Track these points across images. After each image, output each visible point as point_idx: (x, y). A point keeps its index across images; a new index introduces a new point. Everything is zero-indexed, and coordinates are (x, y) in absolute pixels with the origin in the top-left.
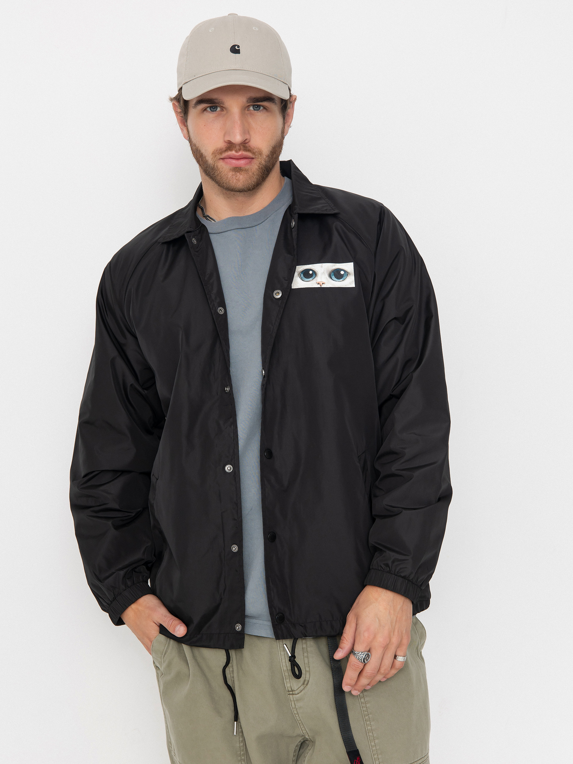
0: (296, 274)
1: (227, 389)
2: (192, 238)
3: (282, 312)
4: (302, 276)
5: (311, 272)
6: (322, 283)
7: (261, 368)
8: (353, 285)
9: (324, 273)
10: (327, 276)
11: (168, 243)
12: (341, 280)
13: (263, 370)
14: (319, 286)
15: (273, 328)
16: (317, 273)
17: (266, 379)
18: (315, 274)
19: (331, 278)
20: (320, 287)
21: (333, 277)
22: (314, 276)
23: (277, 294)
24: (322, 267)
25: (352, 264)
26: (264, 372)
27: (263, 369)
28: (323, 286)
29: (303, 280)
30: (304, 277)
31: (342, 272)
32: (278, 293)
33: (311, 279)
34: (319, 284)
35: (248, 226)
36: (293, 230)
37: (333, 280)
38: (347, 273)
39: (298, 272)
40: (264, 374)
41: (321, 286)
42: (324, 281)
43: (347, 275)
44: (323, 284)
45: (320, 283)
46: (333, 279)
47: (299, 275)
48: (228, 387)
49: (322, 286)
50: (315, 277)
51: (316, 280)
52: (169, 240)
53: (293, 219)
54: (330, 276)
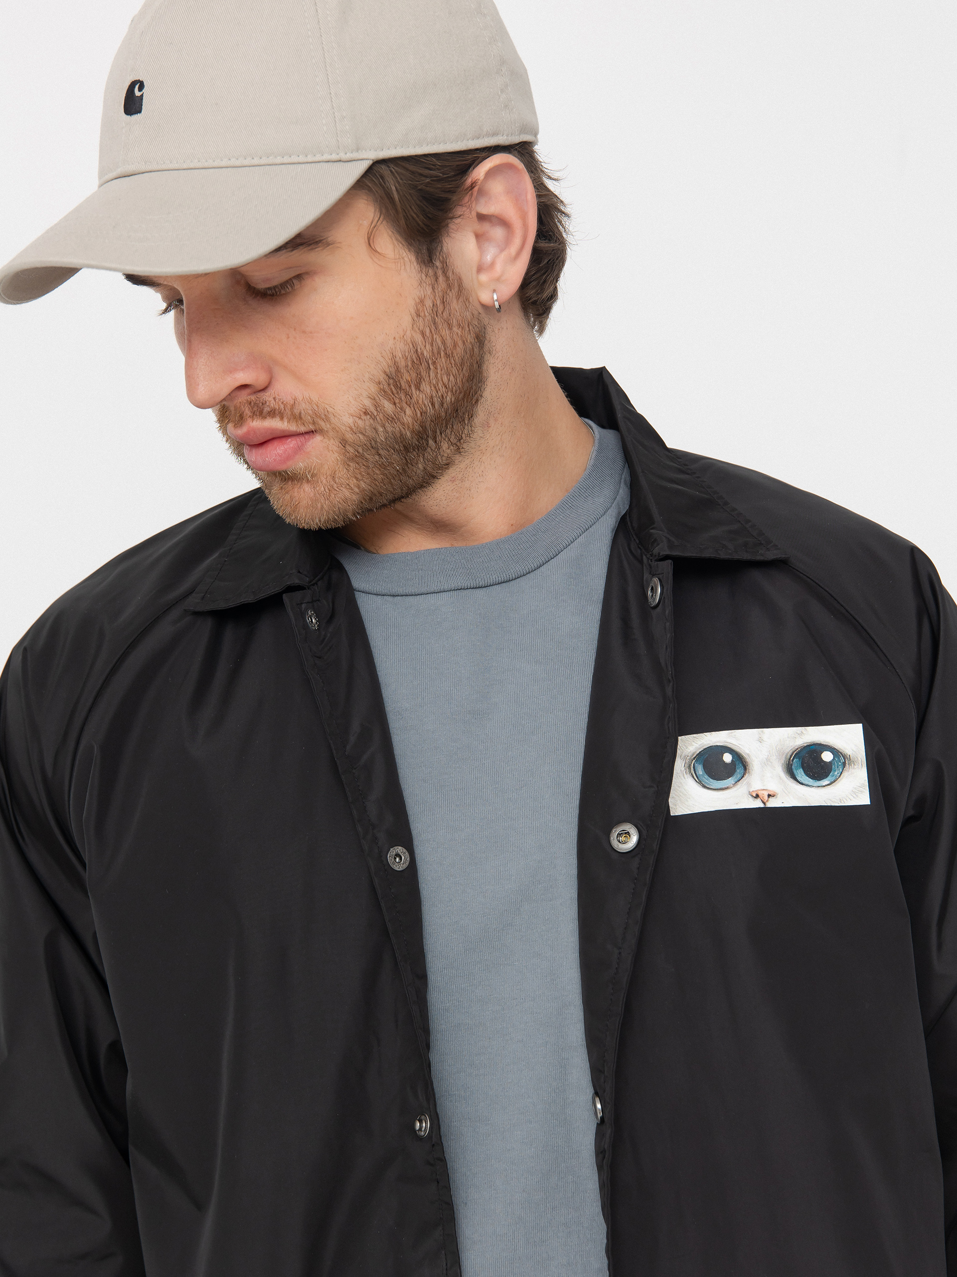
0: (679, 766)
1: (421, 1127)
2: (307, 610)
3: (644, 898)
4: (700, 771)
5: (727, 758)
6: (766, 794)
7: (590, 1091)
8: (864, 799)
9: (768, 760)
10: (780, 771)
11: (222, 617)
12: (825, 782)
13: (597, 1100)
14: (758, 804)
15: (620, 953)
16: (748, 760)
17: (609, 1132)
18: (740, 765)
19: (794, 777)
20: (762, 805)
21: (801, 774)
22: (739, 771)
23: (622, 839)
24: (760, 740)
25: (857, 730)
26: (599, 1106)
27: (596, 1094)
28: (772, 803)
29: (704, 787)
30: (706, 776)
31: (827, 757)
32: (626, 833)
33: (730, 781)
34: (757, 796)
35: (494, 578)
36: (654, 613)
37: (802, 784)
38: (842, 759)
39: (685, 758)
40: (600, 1115)
41: (764, 803)
42: (772, 787)
43: (844, 764)
44: (769, 796)
45: (760, 793)
46: (799, 779)
47: (691, 768)
48: (423, 1117)
49: (769, 805)
50: (744, 774)
51: (749, 785)
52: (222, 605)
53: (654, 575)
54: (790, 772)
